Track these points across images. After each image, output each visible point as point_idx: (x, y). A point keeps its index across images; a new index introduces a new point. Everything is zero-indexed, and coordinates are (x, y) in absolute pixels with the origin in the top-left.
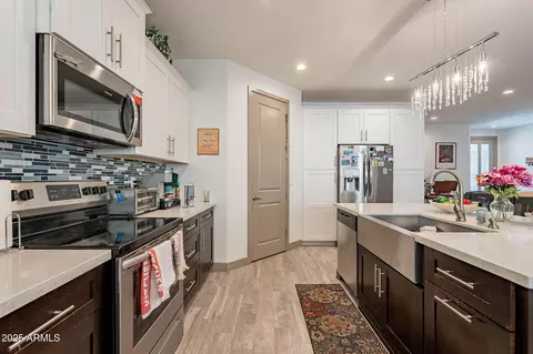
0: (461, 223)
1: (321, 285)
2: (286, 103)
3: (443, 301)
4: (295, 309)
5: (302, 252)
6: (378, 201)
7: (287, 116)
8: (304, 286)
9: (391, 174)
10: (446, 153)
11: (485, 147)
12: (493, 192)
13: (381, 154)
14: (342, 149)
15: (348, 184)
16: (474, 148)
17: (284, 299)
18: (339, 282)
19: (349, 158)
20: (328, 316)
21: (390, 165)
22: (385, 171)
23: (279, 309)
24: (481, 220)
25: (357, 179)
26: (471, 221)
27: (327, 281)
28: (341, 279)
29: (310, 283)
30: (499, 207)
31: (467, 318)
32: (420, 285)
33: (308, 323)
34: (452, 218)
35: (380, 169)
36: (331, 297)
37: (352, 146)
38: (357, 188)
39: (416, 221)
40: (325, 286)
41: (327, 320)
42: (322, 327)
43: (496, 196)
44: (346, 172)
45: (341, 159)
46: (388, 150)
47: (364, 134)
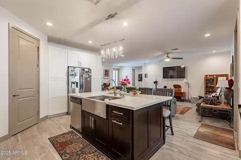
0: (116, 96)
1: (63, 134)
2: (38, 40)
3: (115, 121)
4: (51, 150)
5: (48, 122)
6: (85, 92)
7: (38, 48)
8: (54, 137)
9: (90, 80)
10: (107, 73)
11: (117, 72)
12: (122, 86)
13: (87, 72)
14: (70, 69)
15: (73, 85)
16: (114, 71)
17: (43, 148)
18: (71, 130)
19: (73, 73)
20: (69, 146)
21: (90, 77)
22: (88, 79)
23: (40, 154)
24: (121, 95)
25: (77, 83)
26: (118, 96)
27: (66, 131)
28: (73, 128)
29: (57, 135)
30: (124, 91)
31: (121, 124)
32: (107, 119)
33: (60, 154)
34: (113, 95)
35: (86, 78)
36: (69, 137)
37: (75, 68)
38: (77, 86)
39: (102, 97)
40: (65, 134)
41: (69, 147)
42: (68, 151)
43: (123, 87)
44: (72, 79)
45: (70, 73)
46: (89, 71)
47: (80, 63)
